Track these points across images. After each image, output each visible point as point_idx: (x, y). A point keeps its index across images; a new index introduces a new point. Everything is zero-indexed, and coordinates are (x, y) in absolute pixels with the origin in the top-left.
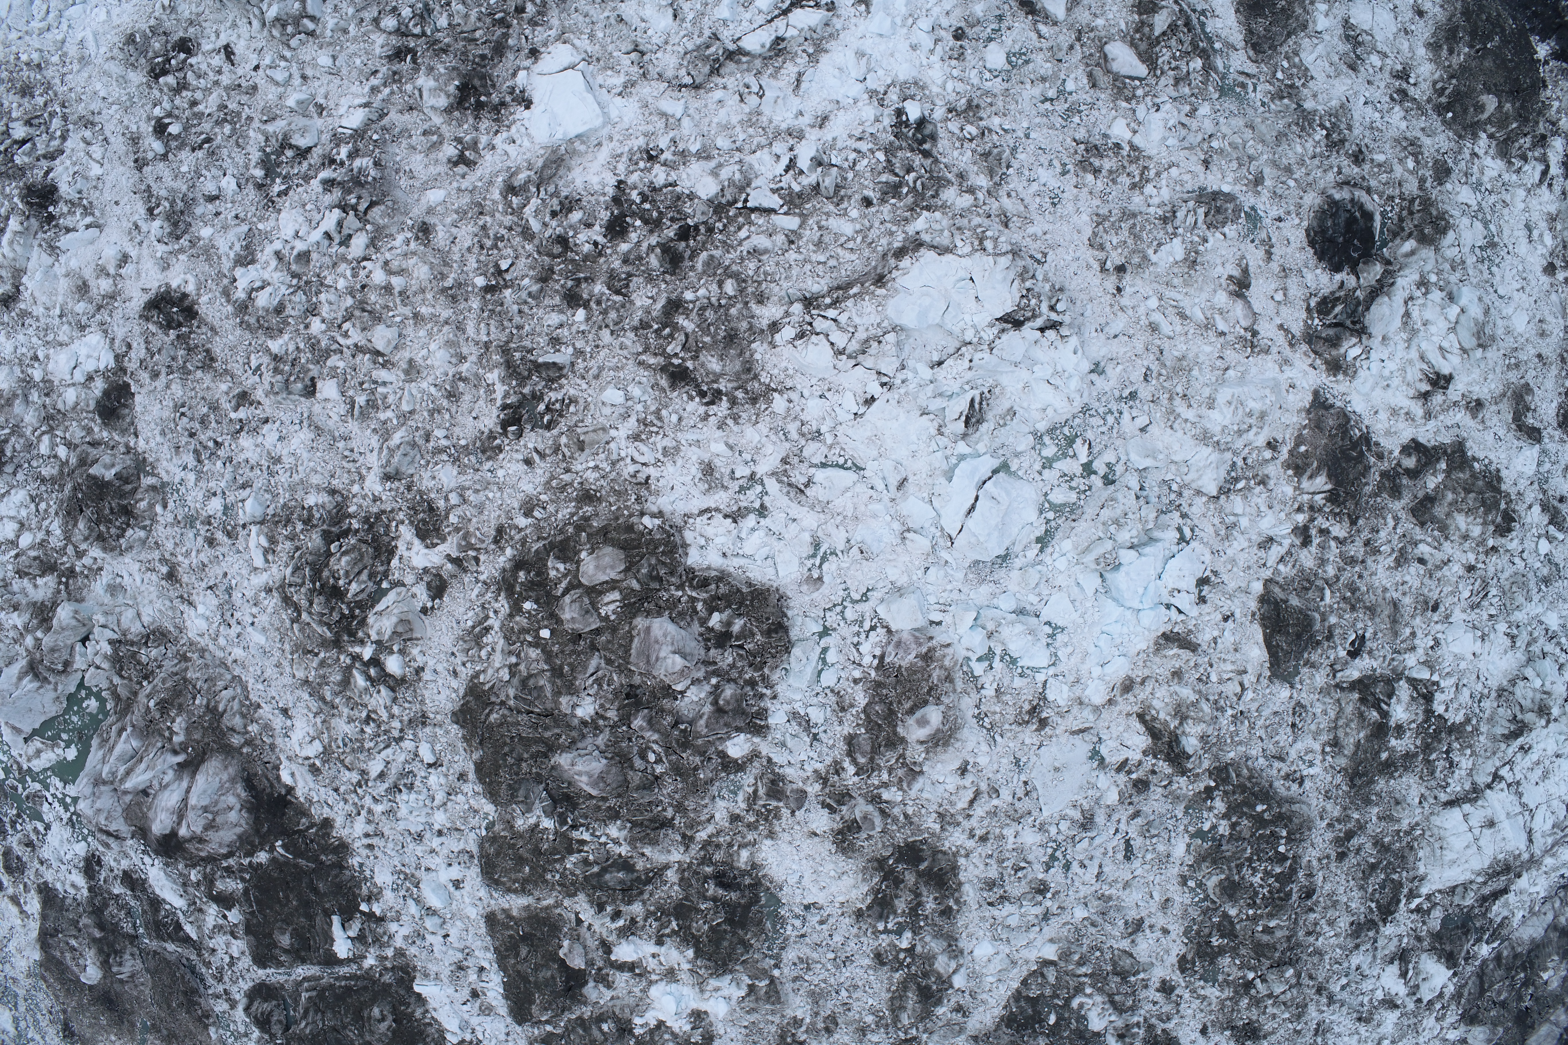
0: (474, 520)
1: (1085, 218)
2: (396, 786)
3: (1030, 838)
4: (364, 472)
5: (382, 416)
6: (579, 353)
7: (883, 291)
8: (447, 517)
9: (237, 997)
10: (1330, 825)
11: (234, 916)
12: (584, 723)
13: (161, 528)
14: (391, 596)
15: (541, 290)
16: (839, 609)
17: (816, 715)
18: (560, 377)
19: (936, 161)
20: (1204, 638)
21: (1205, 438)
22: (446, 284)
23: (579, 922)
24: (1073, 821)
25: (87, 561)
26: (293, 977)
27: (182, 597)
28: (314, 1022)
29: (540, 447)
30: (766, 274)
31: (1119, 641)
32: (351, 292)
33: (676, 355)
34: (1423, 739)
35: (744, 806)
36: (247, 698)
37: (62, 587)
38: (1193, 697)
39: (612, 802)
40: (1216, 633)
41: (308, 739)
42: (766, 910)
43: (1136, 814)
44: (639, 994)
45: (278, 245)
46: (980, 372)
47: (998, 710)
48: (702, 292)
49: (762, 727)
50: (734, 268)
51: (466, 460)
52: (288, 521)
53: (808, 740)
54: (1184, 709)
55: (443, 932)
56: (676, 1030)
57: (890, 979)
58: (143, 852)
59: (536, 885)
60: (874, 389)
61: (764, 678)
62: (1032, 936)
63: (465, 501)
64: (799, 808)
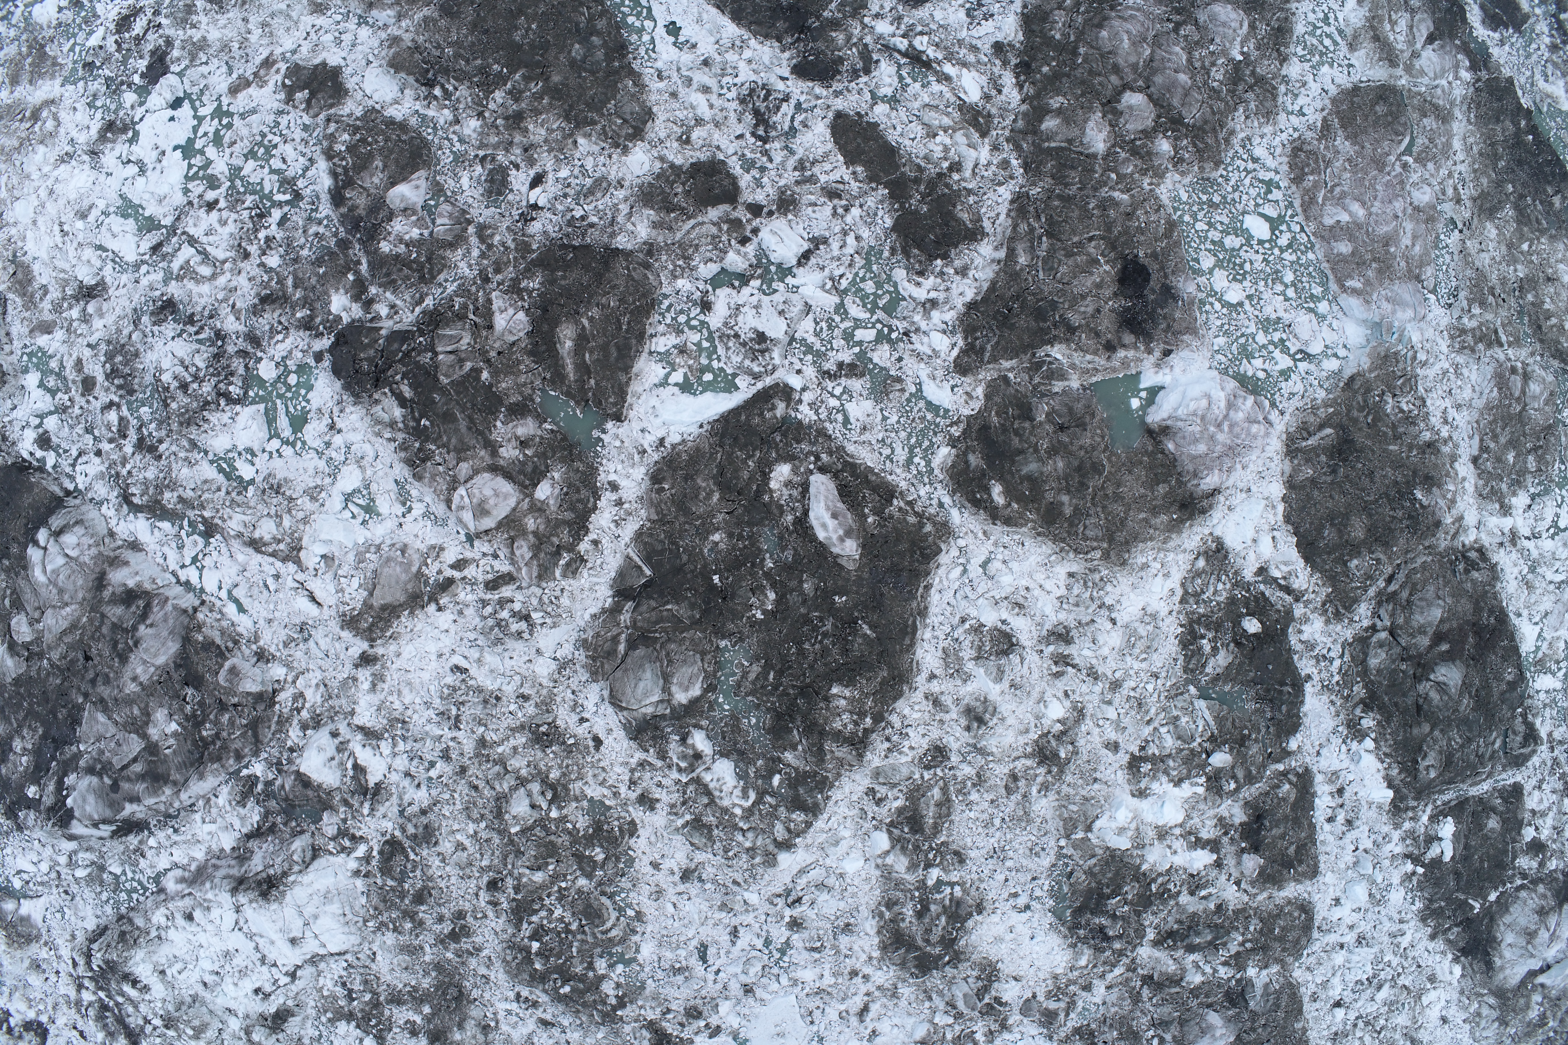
3: (808, 975)
9: (1545, 747)
10: (479, 950)
23: (1238, 883)
24: (765, 987)
26: (1493, 781)
34: (382, 1014)
35: (1080, 1004)
39: (1196, 1002)
41: (1432, 1005)
42: (1067, 904)
44: (1194, 815)
55: (1357, 852)
56: (1164, 779)
57: (949, 835)
64: (1028, 1000)
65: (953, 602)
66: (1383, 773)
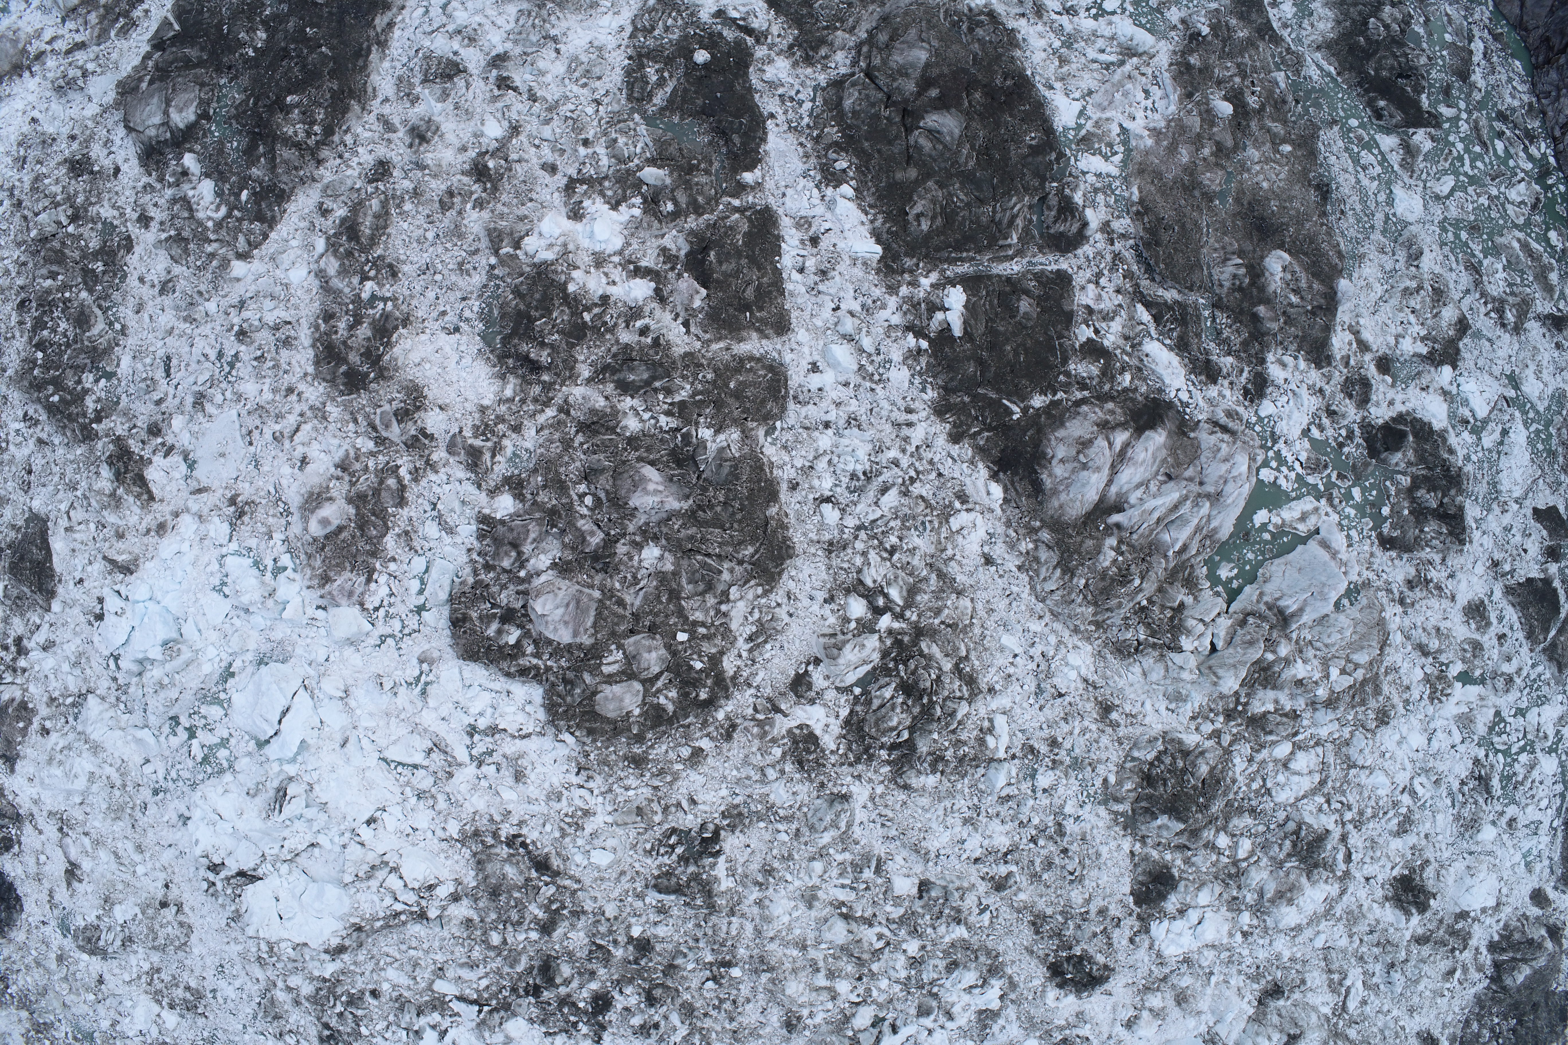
0: (754, 749)
1: (196, 951)
2: (869, 479)
3: (249, 388)
4: (869, 805)
5: (847, 856)
6: (640, 896)
7: (353, 920)
8: (784, 754)
9: (1098, 236)
11: (1084, 333)
12: (656, 538)
13: (1114, 758)
14: (851, 678)
15: (673, 958)
16: (406, 631)
17: (431, 529)
18: (659, 877)
19: (319, 1019)
20: (99, 566)
21: (96, 748)
22: (769, 975)
23: (686, 324)
24: (212, 402)
25: (1208, 728)
26: (1025, 261)
27: (1095, 688)
28: (1004, 211)
29: (681, 814)
30: (463, 945)
31: (168, 572)
32: (873, 975)
33: (547, 884)
35: (506, 442)
36: (1031, 578)
37: (1243, 700)
38: (105, 513)
39: (634, 455)
40: (89, 569)
41: (965, 532)
42: (497, 328)
43: (158, 403)
44: (634, 241)
45: (950, 1025)
46: (276, 835)
47: (270, 519)
48: (521, 937)
49: (481, 522)
50: (492, 954)
51: (759, 807)
52: (961, 760)
53: (439, 506)
54: (113, 503)
55: (839, 313)
56: (599, 200)
57: (386, 249)
58: (1187, 405)
59: (727, 367)
60: (366, 833)
61: (475, 572)
62: (253, 288)
63: (762, 770)
64: (454, 435)
65: (412, 37)
66: (868, 226)
